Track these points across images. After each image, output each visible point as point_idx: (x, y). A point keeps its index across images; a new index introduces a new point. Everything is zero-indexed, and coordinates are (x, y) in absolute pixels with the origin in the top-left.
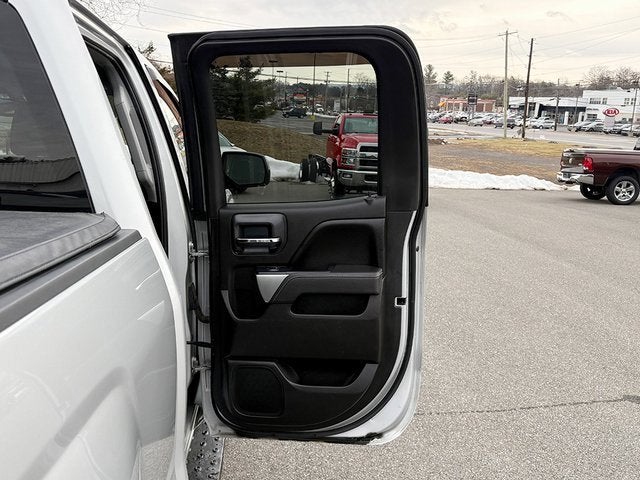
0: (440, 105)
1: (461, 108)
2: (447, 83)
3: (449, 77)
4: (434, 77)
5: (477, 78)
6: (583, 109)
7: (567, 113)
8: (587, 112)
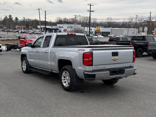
0: (16, 27)
1: (23, 29)
2: (16, 21)
3: (17, 19)
4: (12, 19)
5: (25, 19)
6: (58, 29)
7: (54, 30)
8: (59, 30)
